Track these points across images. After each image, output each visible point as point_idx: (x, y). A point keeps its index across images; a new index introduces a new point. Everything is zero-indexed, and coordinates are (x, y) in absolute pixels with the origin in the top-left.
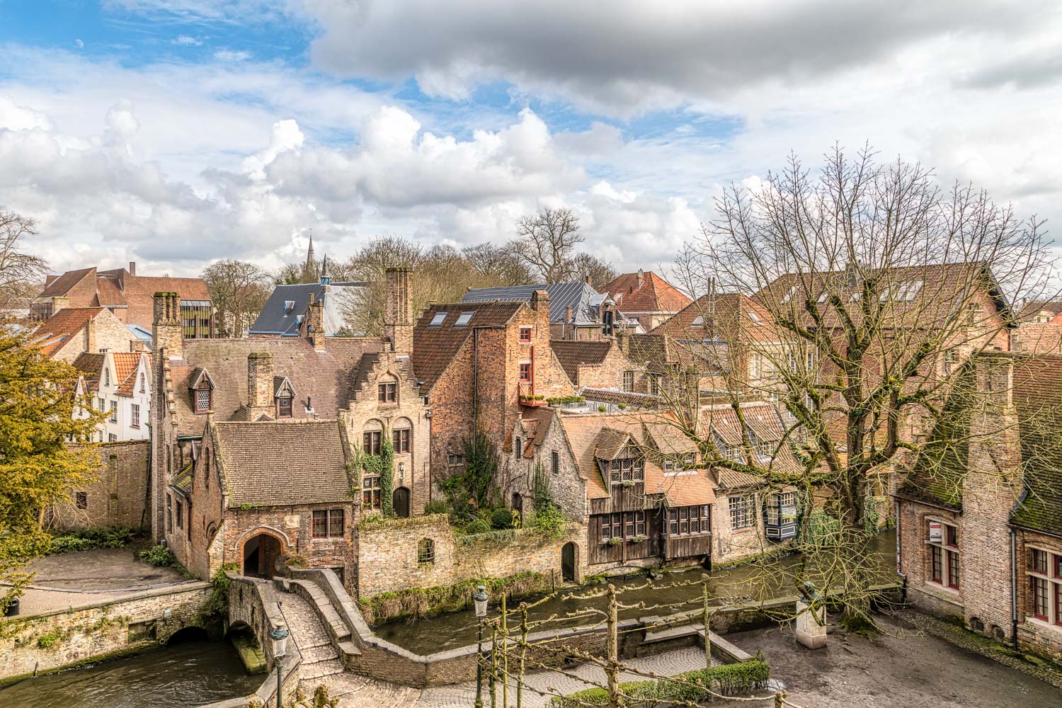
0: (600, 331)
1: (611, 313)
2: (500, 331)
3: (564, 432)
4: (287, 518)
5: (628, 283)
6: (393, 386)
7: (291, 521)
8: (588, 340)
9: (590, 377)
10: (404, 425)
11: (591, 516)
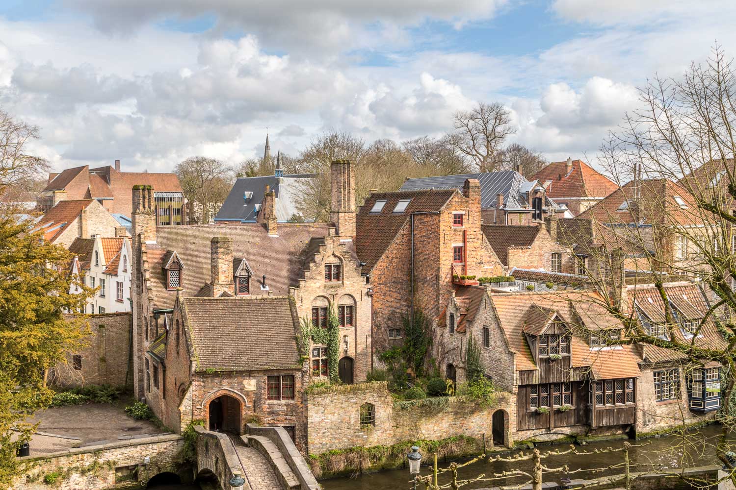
0: (530, 216)
1: (540, 199)
2: (434, 217)
3: (494, 309)
4: (245, 382)
5: (557, 172)
6: (338, 267)
7: (249, 385)
8: (518, 224)
9: (519, 258)
10: (348, 301)
11: (520, 387)
